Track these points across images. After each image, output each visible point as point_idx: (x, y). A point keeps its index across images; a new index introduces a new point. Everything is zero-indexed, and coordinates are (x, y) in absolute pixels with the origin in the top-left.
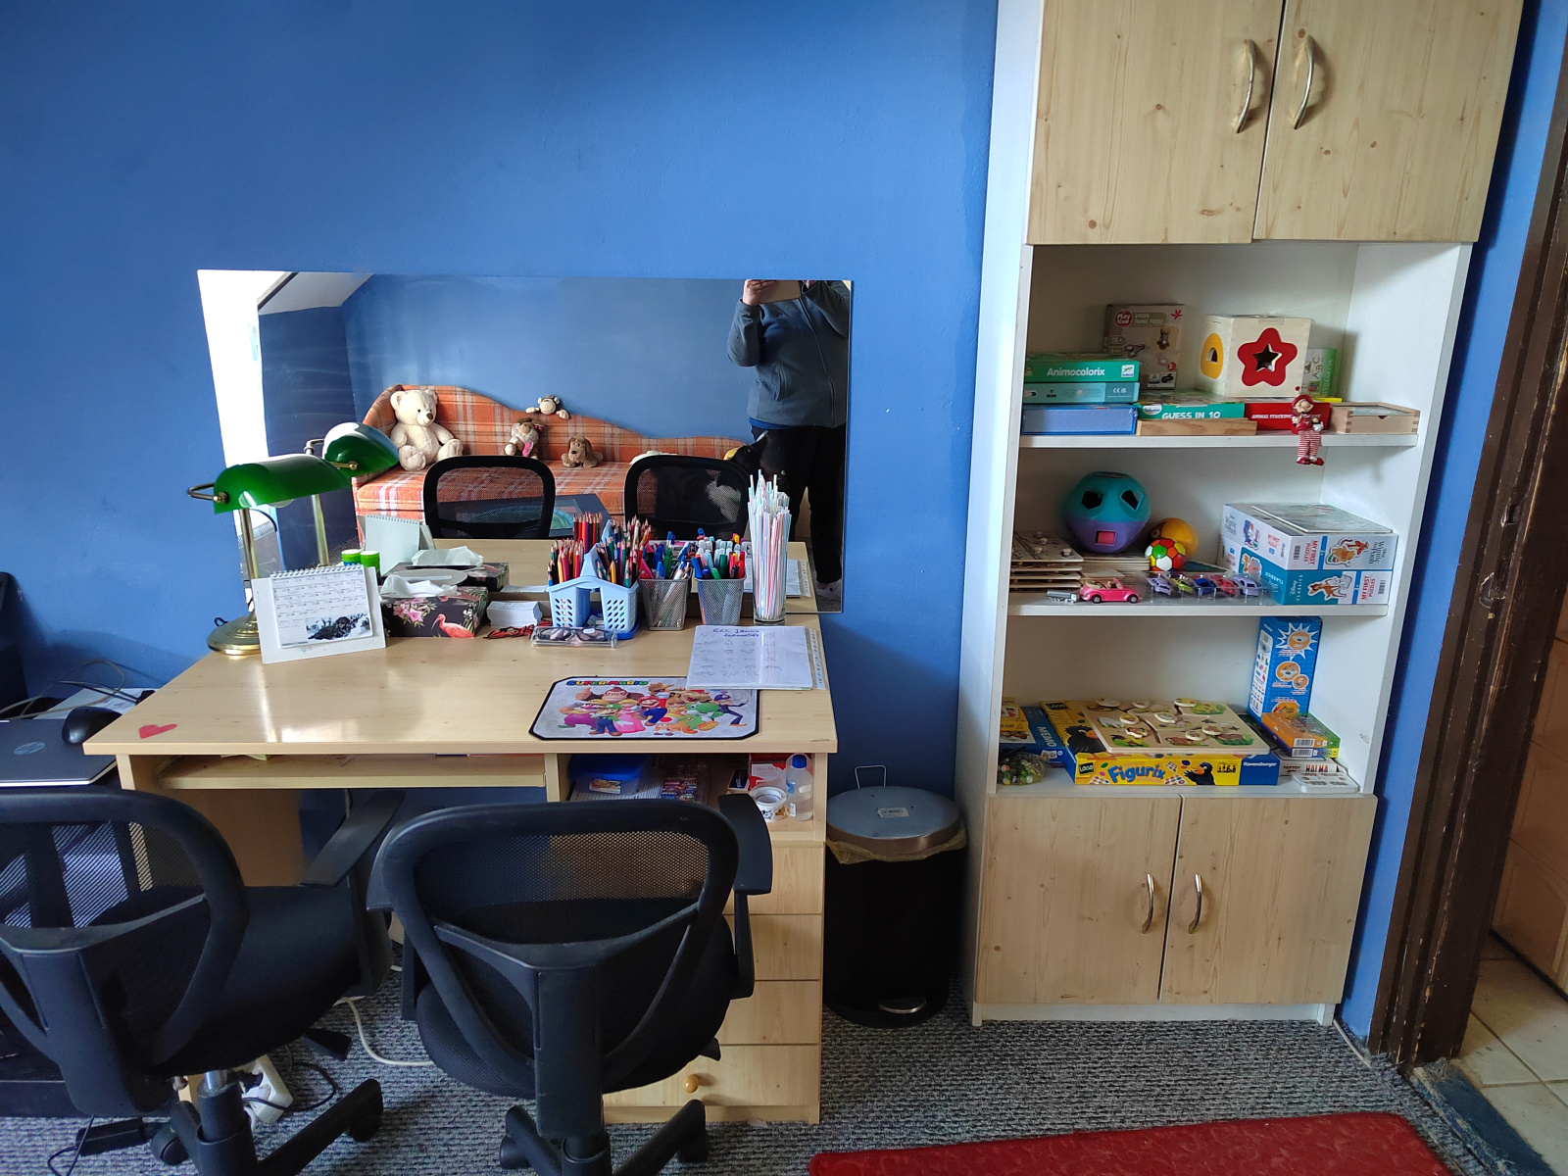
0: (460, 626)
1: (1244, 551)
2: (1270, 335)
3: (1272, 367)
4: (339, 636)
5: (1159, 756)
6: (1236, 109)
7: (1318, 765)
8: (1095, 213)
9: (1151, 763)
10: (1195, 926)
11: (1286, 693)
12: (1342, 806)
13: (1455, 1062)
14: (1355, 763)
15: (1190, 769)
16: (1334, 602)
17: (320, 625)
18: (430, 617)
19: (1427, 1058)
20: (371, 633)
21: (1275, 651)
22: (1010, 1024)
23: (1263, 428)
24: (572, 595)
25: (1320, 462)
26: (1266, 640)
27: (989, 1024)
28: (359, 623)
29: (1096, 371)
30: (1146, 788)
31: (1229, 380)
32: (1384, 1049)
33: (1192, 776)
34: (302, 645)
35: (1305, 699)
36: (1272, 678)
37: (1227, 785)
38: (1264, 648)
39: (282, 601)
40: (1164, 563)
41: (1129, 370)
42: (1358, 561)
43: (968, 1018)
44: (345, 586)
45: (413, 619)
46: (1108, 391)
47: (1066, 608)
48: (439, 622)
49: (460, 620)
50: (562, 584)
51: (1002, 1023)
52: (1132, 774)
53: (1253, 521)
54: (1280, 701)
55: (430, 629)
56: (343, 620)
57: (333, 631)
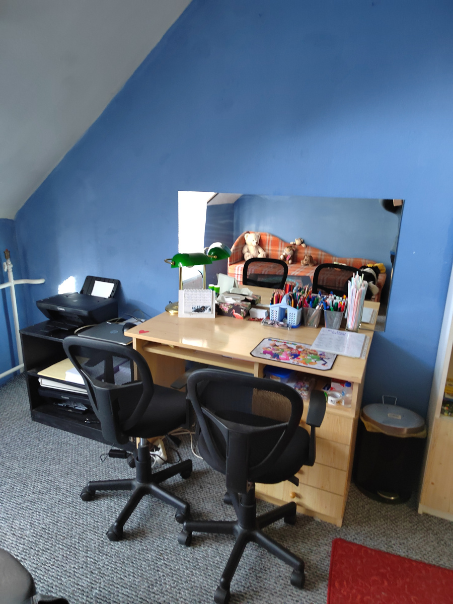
0: (239, 315)
4: (202, 312)
17: (196, 308)
18: (230, 310)
20: (211, 313)
22: (436, 518)
24: (278, 309)
27: (426, 515)
28: (208, 309)
34: (190, 313)
39: (186, 298)
43: (416, 509)
44: (205, 296)
45: (225, 310)
48: (233, 312)
49: (240, 312)
50: (274, 305)
51: (432, 516)
55: (230, 314)
56: (204, 307)
57: (200, 310)
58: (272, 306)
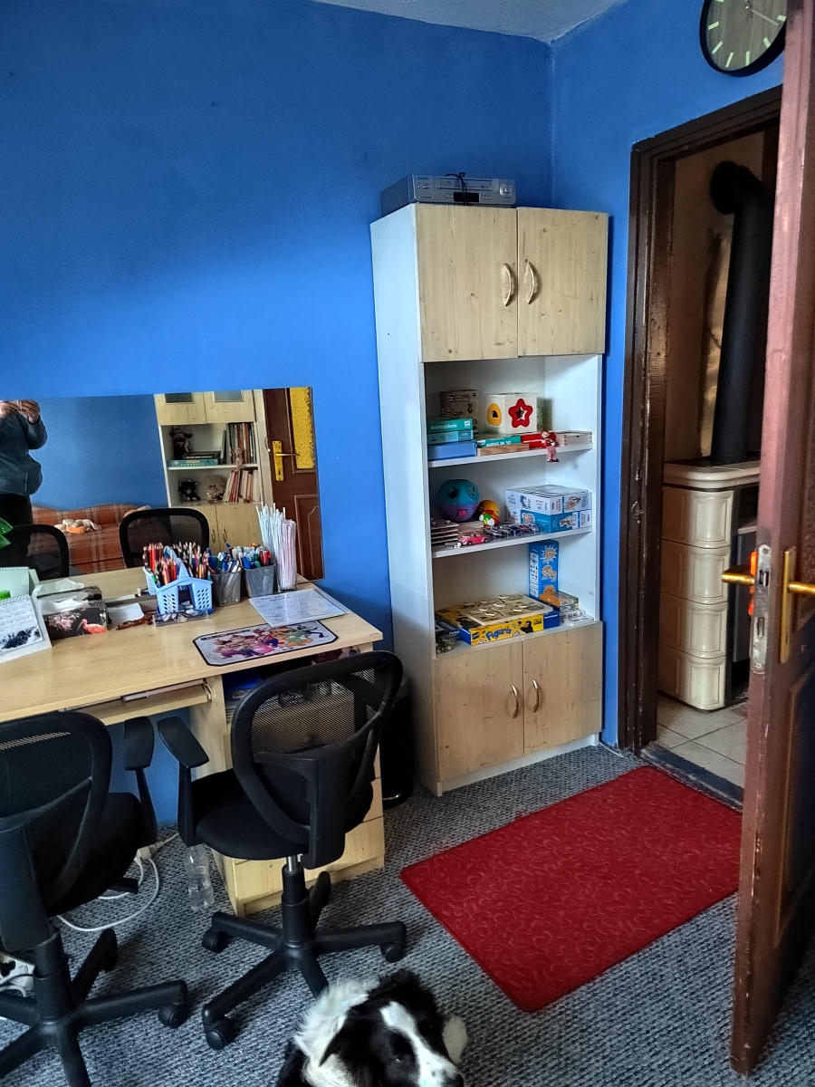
0: (98, 625)
1: (522, 511)
2: (521, 402)
3: (523, 418)
4: (20, 644)
5: (507, 622)
6: (504, 295)
7: (573, 613)
8: (451, 346)
9: (504, 626)
10: (536, 708)
11: (548, 582)
12: (588, 629)
13: (656, 742)
14: (588, 609)
15: (522, 626)
16: (571, 528)
17: (7, 638)
19: (645, 744)
20: (41, 639)
21: (541, 561)
22: (456, 790)
23: (532, 447)
24: (175, 591)
25: (557, 461)
26: (534, 556)
27: (445, 793)
28: (32, 633)
29: (453, 425)
30: (504, 640)
31: (505, 426)
32: (626, 746)
33: (523, 629)
35: (556, 584)
36: (541, 575)
37: (539, 630)
38: (534, 561)
40: (491, 522)
41: (468, 423)
42: (578, 507)
43: (435, 794)
44: (19, 610)
45: (64, 626)
46: (460, 436)
47: (457, 550)
48: (83, 625)
50: (167, 585)
51: (452, 791)
52: (497, 634)
53: (525, 495)
54: (547, 587)
56: (22, 633)
57: (18, 640)
58: (164, 587)
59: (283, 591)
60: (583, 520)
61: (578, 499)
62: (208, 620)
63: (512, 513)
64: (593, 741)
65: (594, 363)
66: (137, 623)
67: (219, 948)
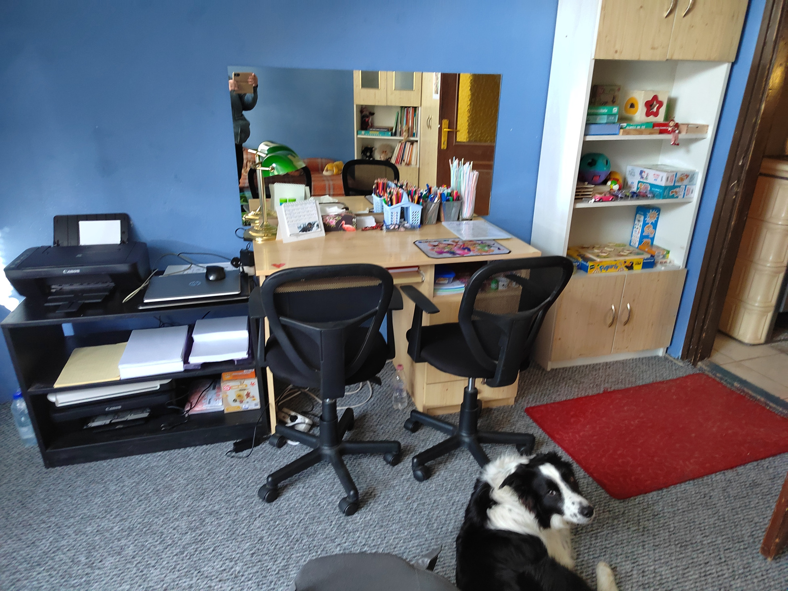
0: (351, 226)
1: (639, 182)
2: (655, 98)
3: (655, 110)
4: (309, 231)
5: (616, 261)
7: (664, 260)
8: (618, 47)
9: (614, 263)
10: (626, 323)
11: (647, 237)
12: (675, 272)
13: (709, 359)
14: (677, 259)
15: (626, 264)
16: (677, 197)
17: (302, 226)
18: (338, 223)
19: (702, 359)
20: (320, 229)
21: (644, 221)
22: (560, 369)
23: (661, 132)
24: (398, 210)
25: (678, 145)
26: (640, 217)
28: (315, 225)
29: (604, 110)
30: (612, 272)
31: (640, 114)
32: (687, 358)
33: (627, 267)
34: (297, 235)
35: (653, 239)
36: (643, 231)
37: (638, 269)
38: (639, 221)
39: (287, 216)
40: (616, 187)
41: (615, 110)
42: (686, 182)
43: (545, 369)
44: (309, 209)
45: (331, 224)
46: (608, 118)
47: (591, 204)
48: (342, 225)
49: (351, 223)
52: (607, 268)
53: (645, 170)
54: (645, 240)
55: (338, 228)
56: (310, 224)
57: (307, 228)
58: (392, 207)
59: (463, 220)
60: (688, 192)
61: (687, 176)
62: (418, 231)
63: (629, 183)
64: (661, 353)
65: (723, 70)
66: (373, 228)
67: (414, 430)
